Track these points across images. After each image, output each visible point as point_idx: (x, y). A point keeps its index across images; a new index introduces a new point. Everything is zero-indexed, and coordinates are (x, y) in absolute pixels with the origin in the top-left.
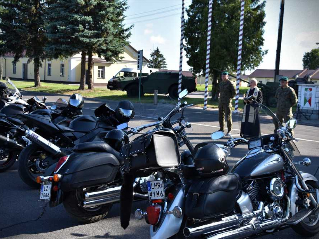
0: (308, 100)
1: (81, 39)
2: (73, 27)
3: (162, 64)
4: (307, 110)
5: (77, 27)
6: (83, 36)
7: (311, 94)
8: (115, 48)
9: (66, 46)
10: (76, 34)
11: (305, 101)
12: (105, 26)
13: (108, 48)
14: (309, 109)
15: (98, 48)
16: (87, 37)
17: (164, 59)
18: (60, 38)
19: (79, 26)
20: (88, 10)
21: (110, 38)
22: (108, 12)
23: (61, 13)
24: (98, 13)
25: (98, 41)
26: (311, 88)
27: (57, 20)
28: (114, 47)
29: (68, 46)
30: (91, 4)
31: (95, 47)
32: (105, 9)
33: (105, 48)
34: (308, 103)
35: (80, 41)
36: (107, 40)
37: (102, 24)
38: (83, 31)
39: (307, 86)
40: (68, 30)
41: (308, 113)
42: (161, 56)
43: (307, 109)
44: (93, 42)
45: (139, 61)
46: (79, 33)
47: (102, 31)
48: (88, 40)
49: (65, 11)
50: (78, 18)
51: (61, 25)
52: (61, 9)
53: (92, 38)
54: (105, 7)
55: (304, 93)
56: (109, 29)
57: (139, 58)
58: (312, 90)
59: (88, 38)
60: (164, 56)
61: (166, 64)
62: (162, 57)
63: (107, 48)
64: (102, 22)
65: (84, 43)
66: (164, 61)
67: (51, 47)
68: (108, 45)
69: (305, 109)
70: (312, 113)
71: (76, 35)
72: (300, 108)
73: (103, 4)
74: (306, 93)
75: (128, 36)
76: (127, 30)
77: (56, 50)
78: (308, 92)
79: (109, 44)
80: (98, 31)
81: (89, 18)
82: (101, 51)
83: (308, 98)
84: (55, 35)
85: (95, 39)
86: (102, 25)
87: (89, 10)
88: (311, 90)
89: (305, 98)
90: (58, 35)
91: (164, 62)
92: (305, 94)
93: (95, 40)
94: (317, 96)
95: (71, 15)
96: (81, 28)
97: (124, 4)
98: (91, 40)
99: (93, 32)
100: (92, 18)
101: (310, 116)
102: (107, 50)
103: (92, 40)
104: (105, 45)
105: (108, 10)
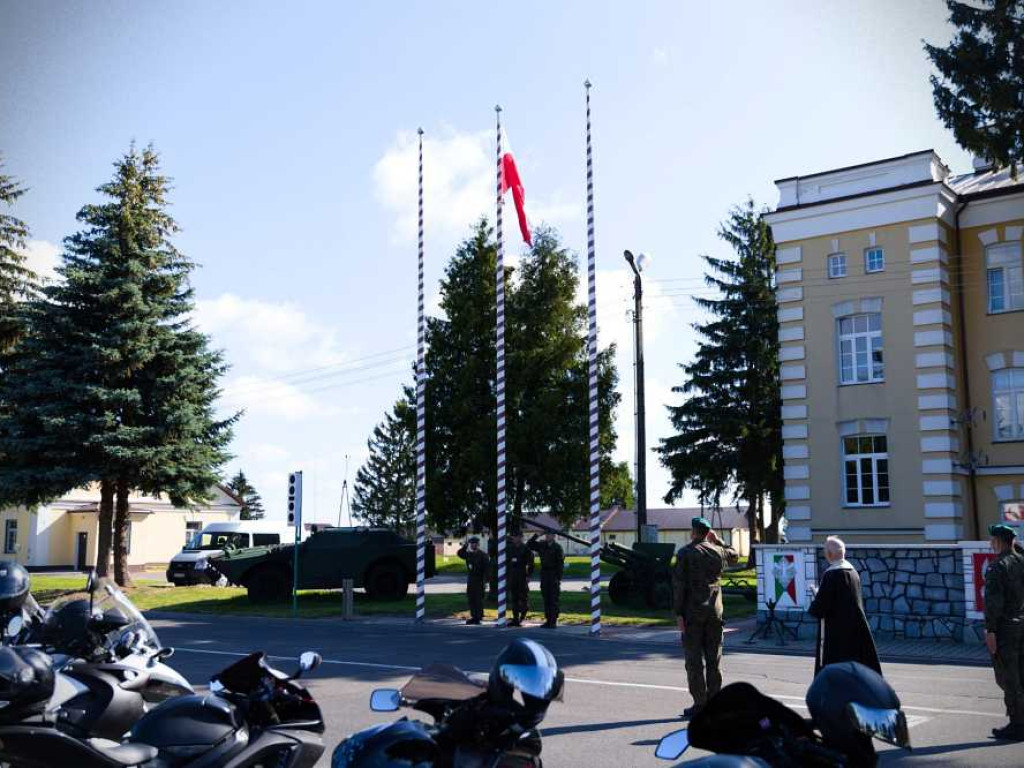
0: (785, 586)
1: (109, 449)
2: (86, 417)
3: (254, 510)
4: (787, 614)
5: (98, 419)
6: (115, 442)
7: (792, 571)
8: (200, 472)
9: (66, 470)
10: (95, 436)
11: (779, 590)
12: (177, 413)
13: (182, 471)
14: (791, 610)
15: (155, 471)
16: (125, 443)
17: (258, 498)
18: (46, 448)
19: (104, 415)
20: (126, 374)
21: (187, 445)
22: (183, 378)
23: (52, 383)
24: (154, 381)
25: (157, 453)
26: (789, 553)
27: (39, 400)
28: (197, 467)
29: (70, 471)
30: (137, 359)
31: (148, 471)
32: (172, 371)
33: (172, 472)
34: (785, 596)
35: (107, 454)
36: (179, 451)
37: (165, 408)
38: (114, 429)
39: (778, 549)
40: (73, 425)
41: (788, 621)
42: (249, 490)
43: (785, 610)
44: (142, 456)
45: (294, 502)
46: (102, 434)
47: (167, 427)
48: (128, 453)
49: (64, 376)
50: (100, 394)
51: (52, 414)
52: (52, 372)
53: (140, 447)
54: (172, 365)
55: (772, 568)
56: (185, 420)
57: (294, 495)
58: (795, 559)
59: (128, 448)
60: (257, 491)
61: (261, 508)
62: (253, 492)
63: (179, 472)
64: (166, 404)
65: (117, 459)
66: (257, 501)
67: (17, 474)
68: (180, 464)
69: (784, 612)
70: (802, 621)
71: (95, 439)
72: (776, 609)
73: (168, 357)
74: (779, 567)
75: (226, 439)
76: (224, 424)
77: (34, 481)
78: (784, 566)
79: (183, 460)
80: (155, 427)
81: (133, 395)
82: (163, 479)
83: (785, 580)
84: (32, 440)
85: (148, 449)
86: (168, 413)
87: (129, 374)
88: (790, 559)
89: (777, 581)
90: (40, 440)
91: (258, 505)
92: (776, 572)
93: (147, 452)
94: (808, 576)
95: (79, 386)
96: (108, 419)
97: (215, 360)
98: (135, 453)
99: (142, 429)
100: (140, 393)
101: (796, 629)
102: (180, 475)
103: (141, 451)
104: (172, 464)
105: (183, 372)
